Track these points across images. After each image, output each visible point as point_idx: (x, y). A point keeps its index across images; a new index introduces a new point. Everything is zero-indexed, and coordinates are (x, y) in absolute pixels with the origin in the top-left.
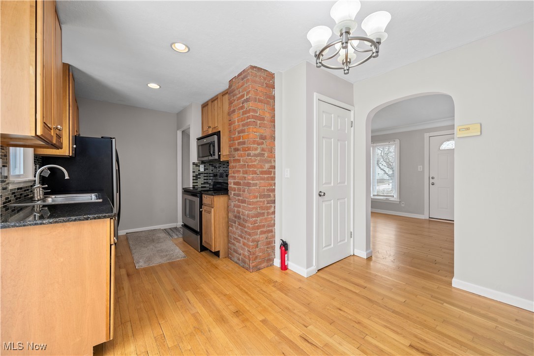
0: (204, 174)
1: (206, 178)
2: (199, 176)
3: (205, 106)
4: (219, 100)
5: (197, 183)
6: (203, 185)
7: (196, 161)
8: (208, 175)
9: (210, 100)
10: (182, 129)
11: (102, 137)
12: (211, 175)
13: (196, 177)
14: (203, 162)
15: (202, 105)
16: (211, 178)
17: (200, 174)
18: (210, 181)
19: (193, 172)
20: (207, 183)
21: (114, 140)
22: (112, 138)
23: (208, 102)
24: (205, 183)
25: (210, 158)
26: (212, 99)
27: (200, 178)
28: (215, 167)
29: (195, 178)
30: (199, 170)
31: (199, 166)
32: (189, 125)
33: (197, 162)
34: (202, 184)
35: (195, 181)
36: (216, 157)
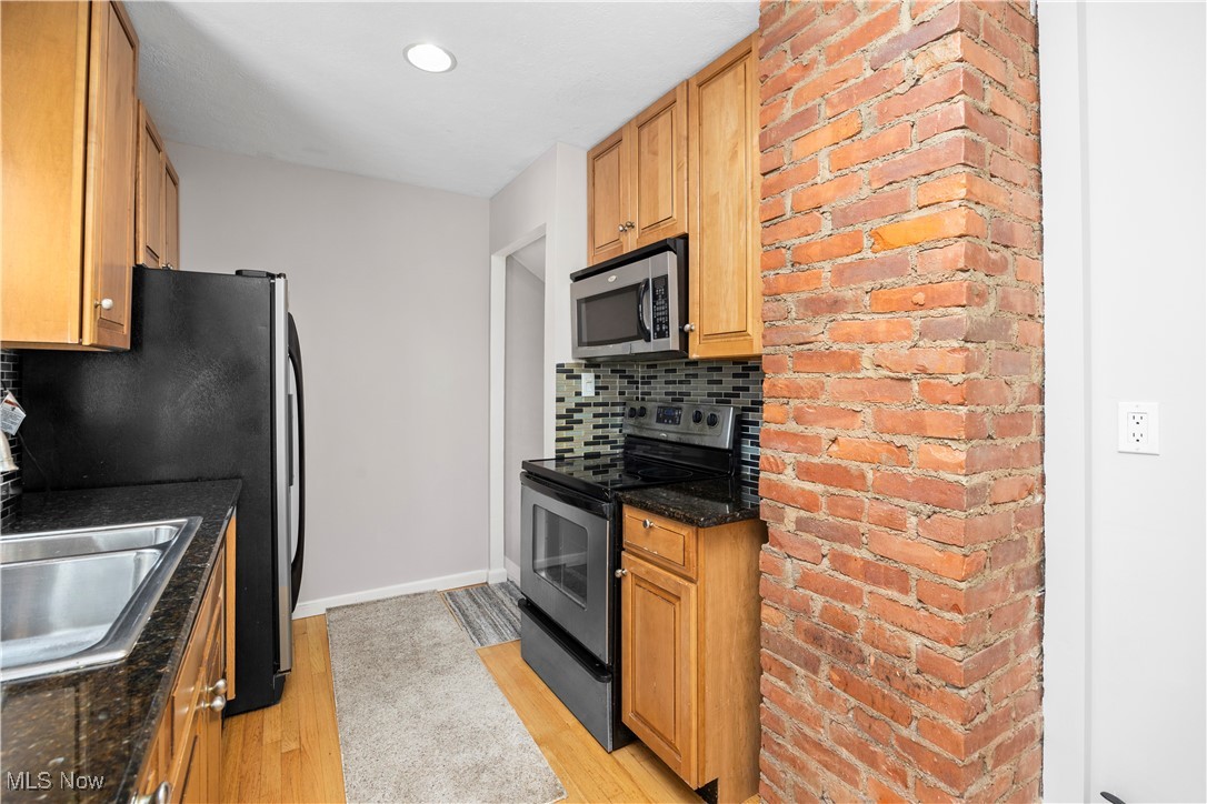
0: (596, 405)
1: (600, 421)
2: (577, 416)
3: (602, 152)
4: (681, 107)
5: (571, 439)
6: (591, 449)
7: (568, 359)
8: (609, 410)
9: (629, 123)
10: (509, 250)
11: (239, 273)
12: (618, 409)
13: (568, 419)
14: (591, 364)
15: (589, 153)
16: (619, 420)
17: (580, 407)
18: (614, 433)
19: (560, 400)
20: (604, 440)
21: (279, 283)
22: (272, 276)
23: (620, 131)
24: (597, 441)
25: (639, 347)
26: (637, 117)
27: (580, 422)
28: (632, 381)
29: (563, 423)
30: (578, 394)
31: (579, 377)
32: (543, 228)
33: (572, 361)
34: (586, 444)
35: (565, 434)
36: (673, 343)
